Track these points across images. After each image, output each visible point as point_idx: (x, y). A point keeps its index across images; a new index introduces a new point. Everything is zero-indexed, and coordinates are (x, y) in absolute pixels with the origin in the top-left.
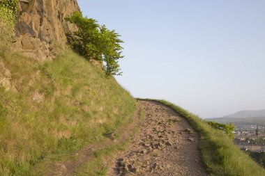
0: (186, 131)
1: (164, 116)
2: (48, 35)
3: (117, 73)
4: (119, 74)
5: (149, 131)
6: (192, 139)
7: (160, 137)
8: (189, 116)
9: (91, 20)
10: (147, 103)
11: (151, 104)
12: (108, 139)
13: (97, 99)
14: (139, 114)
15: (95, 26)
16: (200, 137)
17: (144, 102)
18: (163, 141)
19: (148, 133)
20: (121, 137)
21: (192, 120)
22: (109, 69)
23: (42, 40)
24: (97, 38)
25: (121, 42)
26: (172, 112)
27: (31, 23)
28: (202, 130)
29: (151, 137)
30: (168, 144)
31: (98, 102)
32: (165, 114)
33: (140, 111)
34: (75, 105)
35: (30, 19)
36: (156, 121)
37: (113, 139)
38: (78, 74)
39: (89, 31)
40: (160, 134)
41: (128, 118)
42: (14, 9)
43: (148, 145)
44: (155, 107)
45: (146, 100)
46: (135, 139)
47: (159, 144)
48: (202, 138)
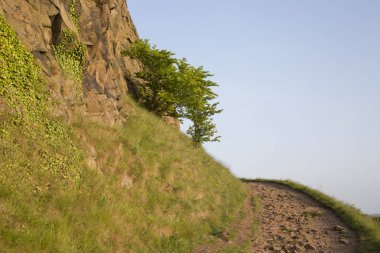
0: (335, 229)
1: (294, 208)
2: (115, 88)
3: (212, 138)
4: (215, 140)
5: (275, 230)
6: (346, 241)
7: (294, 238)
8: (337, 206)
9: (163, 52)
10: (260, 186)
11: (268, 189)
12: (220, 240)
13: (193, 182)
14: (254, 206)
15: (170, 62)
16: (358, 237)
17: (254, 184)
18: (300, 244)
19: (275, 232)
20: (236, 238)
21: (343, 213)
22: (198, 131)
23: (109, 96)
24: (176, 81)
25: (214, 85)
26: (307, 200)
27: (94, 74)
28: (361, 227)
29: (279, 238)
30: (308, 247)
31: (196, 187)
32: (295, 204)
33: (252, 199)
34: (168, 191)
35: (94, 67)
36: (283, 216)
37: (226, 240)
38: (163, 145)
39: (162, 71)
40: (293, 234)
41: (238, 210)
42: (81, 60)
43: (279, 249)
44: (275, 193)
45: (258, 181)
46: (257, 241)
47: (295, 248)
48: (363, 238)
